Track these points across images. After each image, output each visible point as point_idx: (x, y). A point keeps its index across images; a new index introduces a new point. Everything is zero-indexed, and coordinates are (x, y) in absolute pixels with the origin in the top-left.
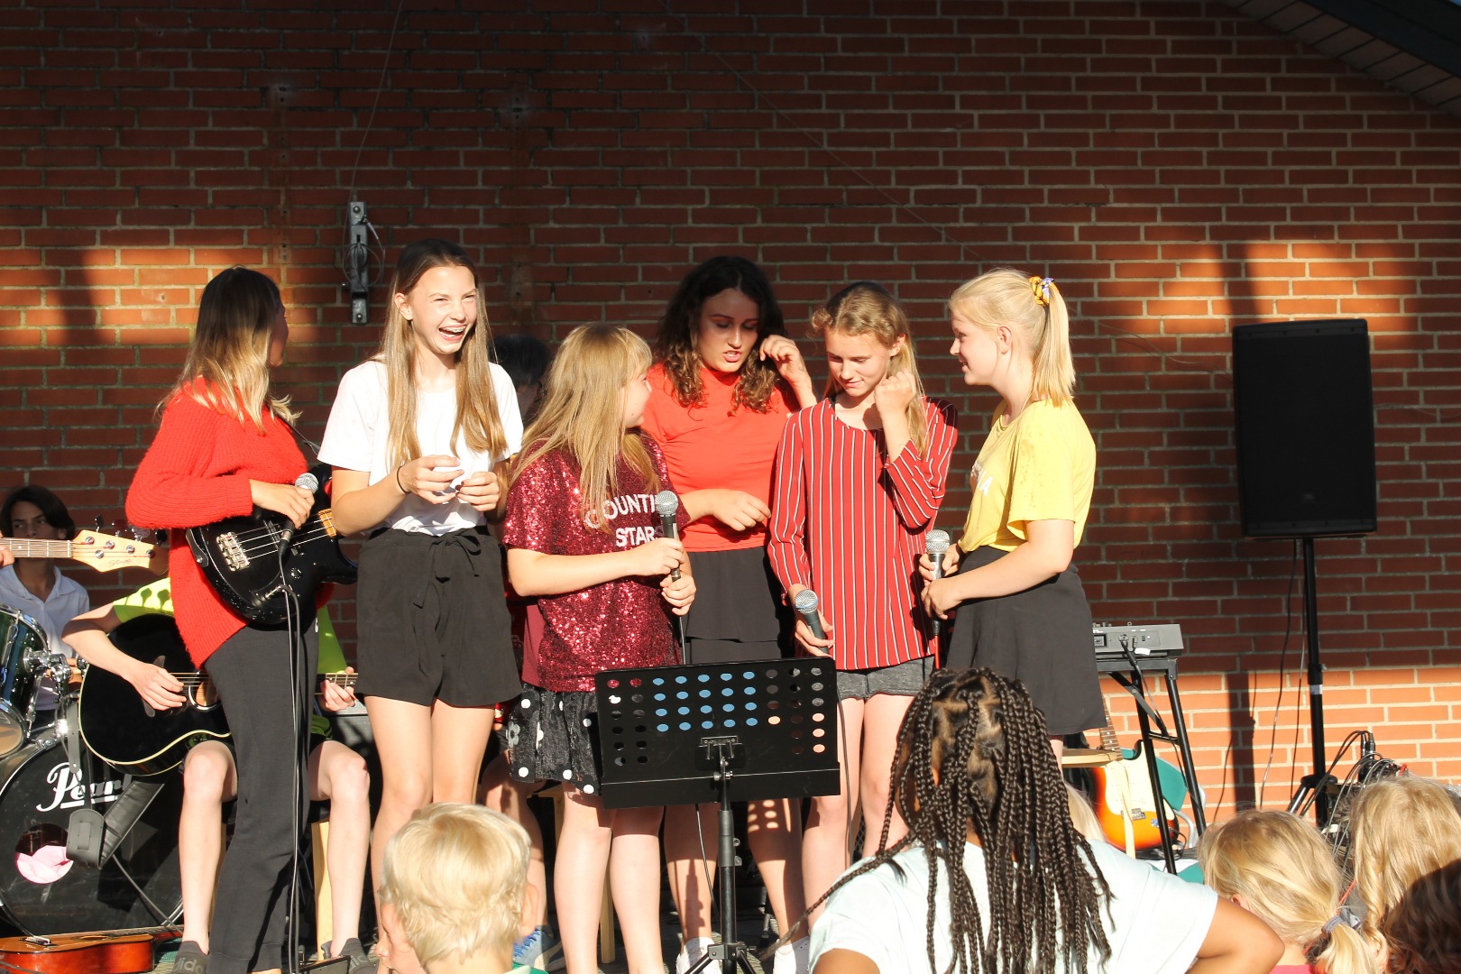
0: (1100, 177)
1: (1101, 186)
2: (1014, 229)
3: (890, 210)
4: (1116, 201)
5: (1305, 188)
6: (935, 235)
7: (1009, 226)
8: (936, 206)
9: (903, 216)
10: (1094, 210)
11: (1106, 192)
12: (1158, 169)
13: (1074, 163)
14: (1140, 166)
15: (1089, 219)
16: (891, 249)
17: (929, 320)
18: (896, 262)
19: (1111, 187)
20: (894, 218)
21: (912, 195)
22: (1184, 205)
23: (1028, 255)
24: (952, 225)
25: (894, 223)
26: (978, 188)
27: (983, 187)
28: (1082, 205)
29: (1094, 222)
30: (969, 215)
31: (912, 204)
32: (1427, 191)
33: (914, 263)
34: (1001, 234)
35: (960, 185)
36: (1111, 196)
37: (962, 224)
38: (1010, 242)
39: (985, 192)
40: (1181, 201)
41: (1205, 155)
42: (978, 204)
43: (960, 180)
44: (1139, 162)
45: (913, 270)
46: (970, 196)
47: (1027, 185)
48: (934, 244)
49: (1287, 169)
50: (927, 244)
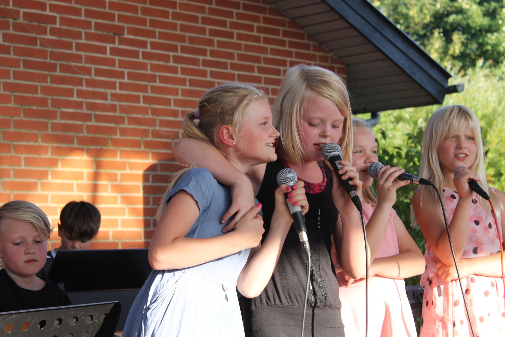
0: (121, 18)
1: (121, 24)
2: (77, 44)
3: (9, 22)
4: (129, 33)
5: (216, 39)
6: (33, 41)
7: (74, 42)
8: (34, 23)
9: (17, 27)
10: (117, 38)
11: (123, 28)
12: (148, 18)
13: (107, 8)
14: (140, 15)
15: (114, 43)
16: (9, 47)
17: (30, 95)
18: (12, 56)
19: (126, 25)
20: (11, 28)
21: (21, 14)
22: (161, 41)
23: (83, 61)
24: (43, 36)
25: (11, 31)
26: (58, 16)
27: (61, 15)
28: (111, 34)
29: (117, 45)
30: (53, 32)
31: (21, 20)
32: (267, 49)
33: (22, 58)
34: (69, 46)
35: (48, 12)
36: (126, 31)
37: (48, 37)
38: (74, 51)
39: (61, 18)
40: (160, 38)
41: (170, 13)
42: (58, 25)
43: (48, 9)
44: (140, 12)
45: (21, 63)
46: (52, 20)
47: (83, 18)
48: (33, 47)
49: (208, 27)
50: (29, 47)
